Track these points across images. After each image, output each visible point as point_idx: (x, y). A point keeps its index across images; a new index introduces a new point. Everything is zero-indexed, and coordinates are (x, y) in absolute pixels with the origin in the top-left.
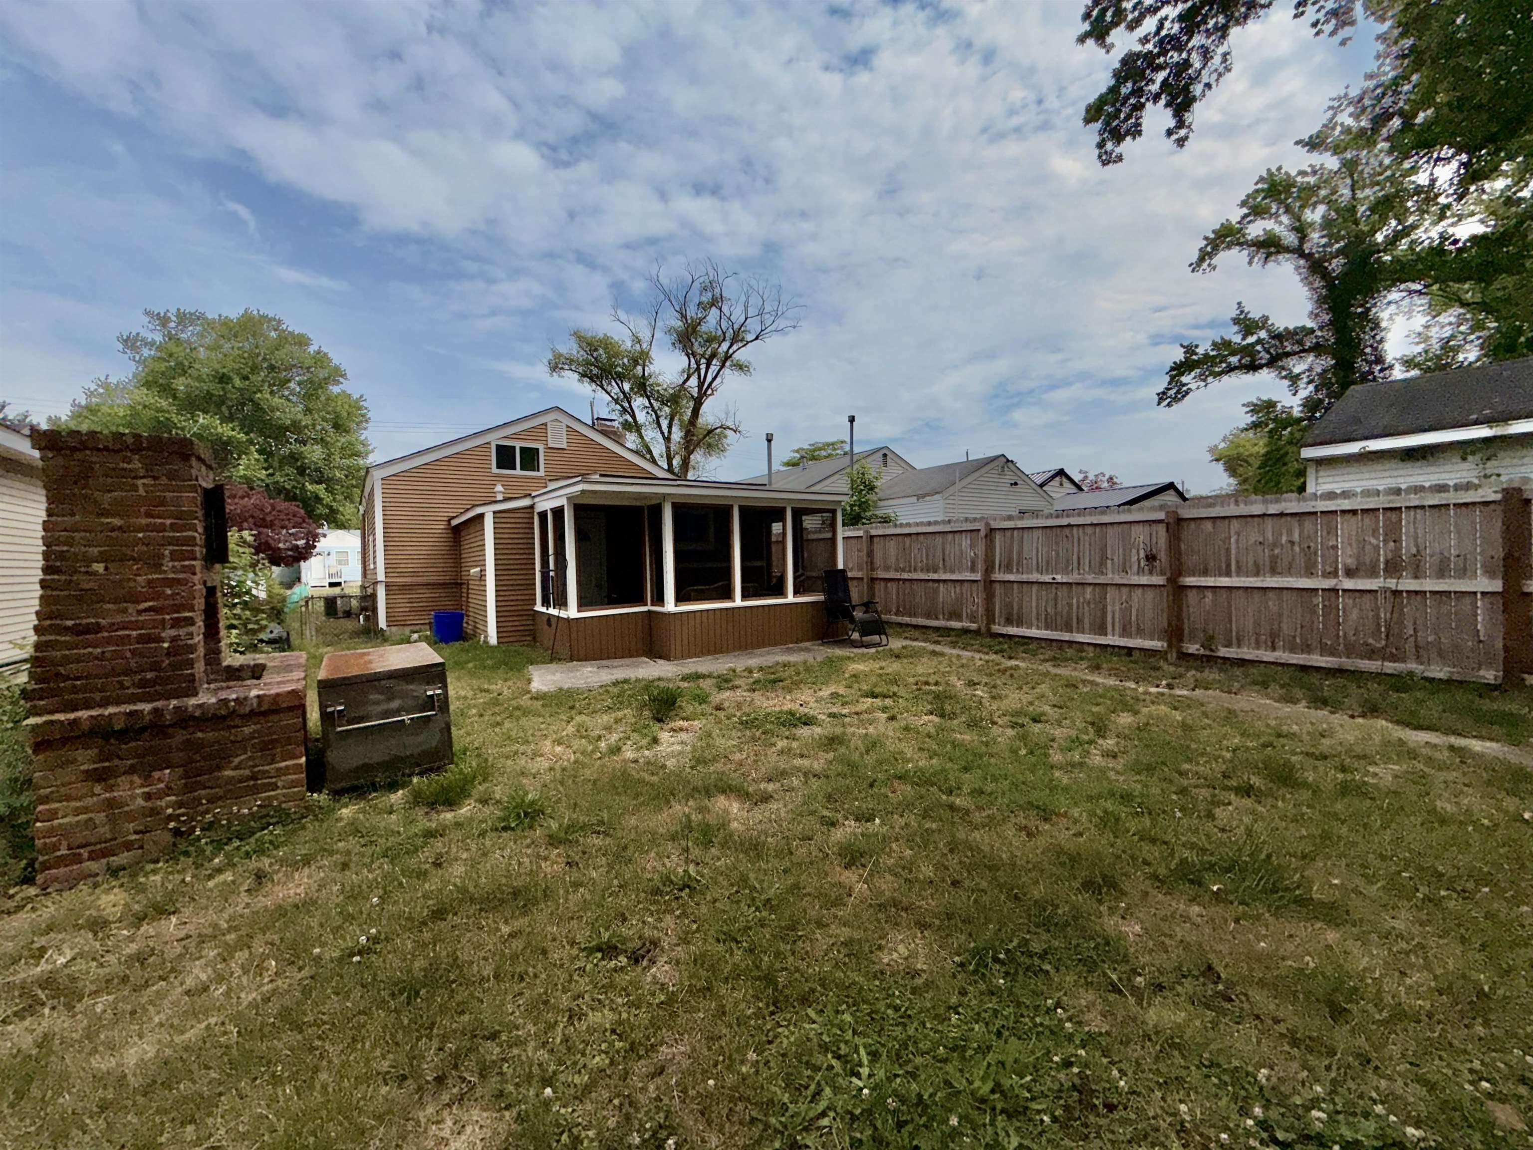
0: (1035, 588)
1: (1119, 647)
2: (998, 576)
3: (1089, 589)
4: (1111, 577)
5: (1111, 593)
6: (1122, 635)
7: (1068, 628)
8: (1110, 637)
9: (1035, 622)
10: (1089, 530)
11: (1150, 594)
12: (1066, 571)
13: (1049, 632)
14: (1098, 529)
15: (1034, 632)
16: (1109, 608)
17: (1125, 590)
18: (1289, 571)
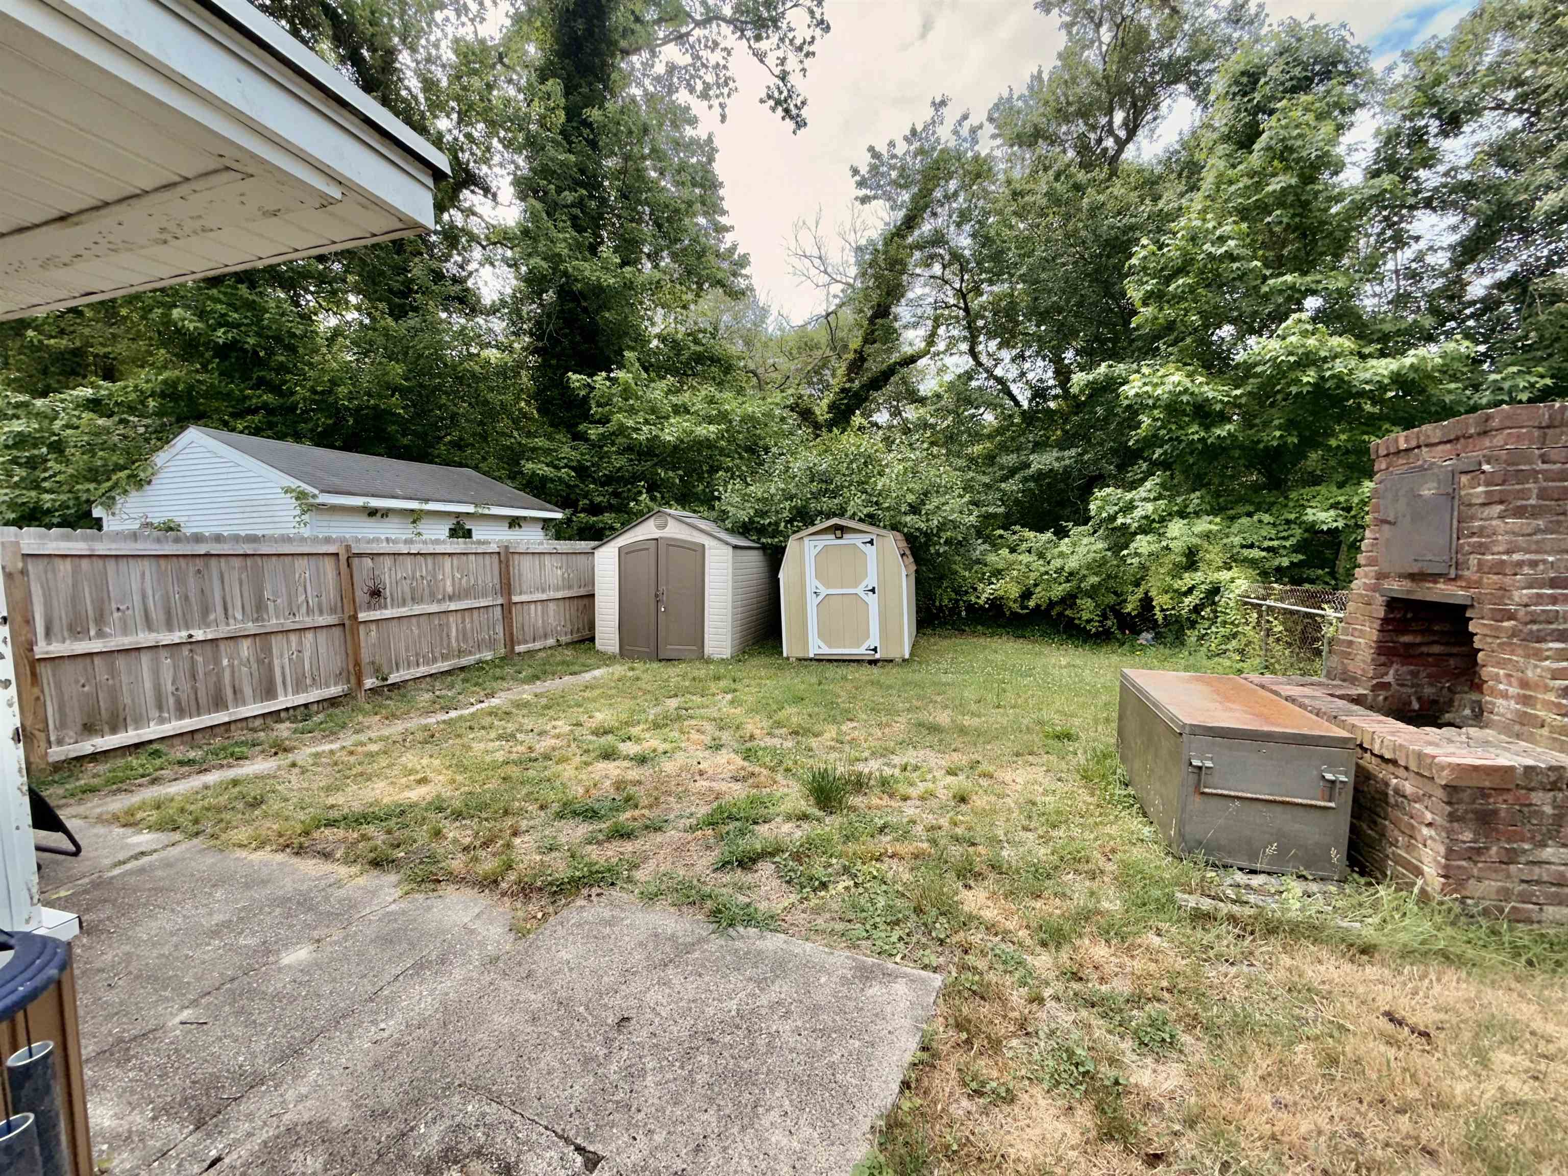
0: (145, 658)
1: (294, 708)
2: (42, 649)
3: (245, 644)
4: (273, 623)
5: (276, 643)
6: (296, 692)
7: (219, 704)
8: (281, 698)
9: (154, 713)
10: (237, 562)
11: (322, 636)
12: (204, 622)
13: (187, 721)
14: (249, 561)
15: (152, 731)
16: (276, 662)
17: (293, 638)
18: (421, 601)
